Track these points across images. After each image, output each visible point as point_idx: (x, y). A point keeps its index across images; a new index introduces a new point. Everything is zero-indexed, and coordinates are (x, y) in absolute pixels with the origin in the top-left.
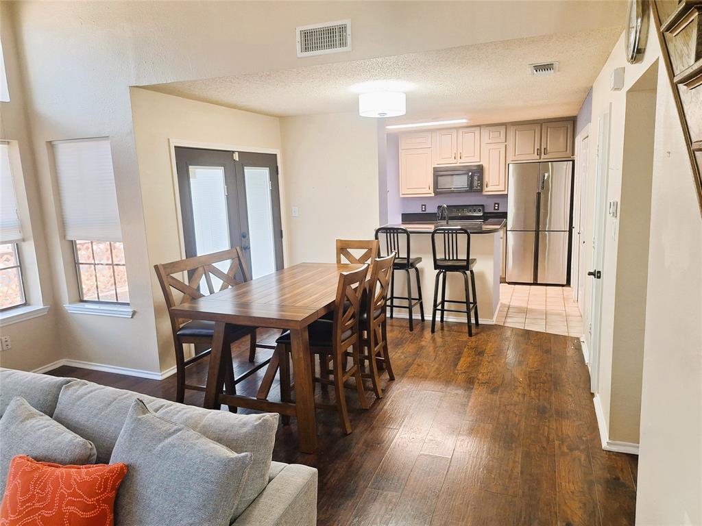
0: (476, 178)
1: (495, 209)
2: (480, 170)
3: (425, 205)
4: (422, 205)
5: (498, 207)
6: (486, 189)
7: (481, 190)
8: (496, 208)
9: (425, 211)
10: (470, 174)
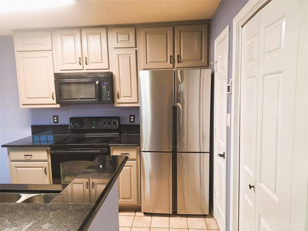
0: (104, 87)
1: (130, 121)
2: (110, 78)
3: (57, 117)
4: (54, 117)
5: (134, 119)
6: (118, 101)
7: (113, 101)
8: (132, 120)
9: (57, 122)
10: (97, 82)
